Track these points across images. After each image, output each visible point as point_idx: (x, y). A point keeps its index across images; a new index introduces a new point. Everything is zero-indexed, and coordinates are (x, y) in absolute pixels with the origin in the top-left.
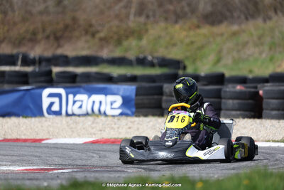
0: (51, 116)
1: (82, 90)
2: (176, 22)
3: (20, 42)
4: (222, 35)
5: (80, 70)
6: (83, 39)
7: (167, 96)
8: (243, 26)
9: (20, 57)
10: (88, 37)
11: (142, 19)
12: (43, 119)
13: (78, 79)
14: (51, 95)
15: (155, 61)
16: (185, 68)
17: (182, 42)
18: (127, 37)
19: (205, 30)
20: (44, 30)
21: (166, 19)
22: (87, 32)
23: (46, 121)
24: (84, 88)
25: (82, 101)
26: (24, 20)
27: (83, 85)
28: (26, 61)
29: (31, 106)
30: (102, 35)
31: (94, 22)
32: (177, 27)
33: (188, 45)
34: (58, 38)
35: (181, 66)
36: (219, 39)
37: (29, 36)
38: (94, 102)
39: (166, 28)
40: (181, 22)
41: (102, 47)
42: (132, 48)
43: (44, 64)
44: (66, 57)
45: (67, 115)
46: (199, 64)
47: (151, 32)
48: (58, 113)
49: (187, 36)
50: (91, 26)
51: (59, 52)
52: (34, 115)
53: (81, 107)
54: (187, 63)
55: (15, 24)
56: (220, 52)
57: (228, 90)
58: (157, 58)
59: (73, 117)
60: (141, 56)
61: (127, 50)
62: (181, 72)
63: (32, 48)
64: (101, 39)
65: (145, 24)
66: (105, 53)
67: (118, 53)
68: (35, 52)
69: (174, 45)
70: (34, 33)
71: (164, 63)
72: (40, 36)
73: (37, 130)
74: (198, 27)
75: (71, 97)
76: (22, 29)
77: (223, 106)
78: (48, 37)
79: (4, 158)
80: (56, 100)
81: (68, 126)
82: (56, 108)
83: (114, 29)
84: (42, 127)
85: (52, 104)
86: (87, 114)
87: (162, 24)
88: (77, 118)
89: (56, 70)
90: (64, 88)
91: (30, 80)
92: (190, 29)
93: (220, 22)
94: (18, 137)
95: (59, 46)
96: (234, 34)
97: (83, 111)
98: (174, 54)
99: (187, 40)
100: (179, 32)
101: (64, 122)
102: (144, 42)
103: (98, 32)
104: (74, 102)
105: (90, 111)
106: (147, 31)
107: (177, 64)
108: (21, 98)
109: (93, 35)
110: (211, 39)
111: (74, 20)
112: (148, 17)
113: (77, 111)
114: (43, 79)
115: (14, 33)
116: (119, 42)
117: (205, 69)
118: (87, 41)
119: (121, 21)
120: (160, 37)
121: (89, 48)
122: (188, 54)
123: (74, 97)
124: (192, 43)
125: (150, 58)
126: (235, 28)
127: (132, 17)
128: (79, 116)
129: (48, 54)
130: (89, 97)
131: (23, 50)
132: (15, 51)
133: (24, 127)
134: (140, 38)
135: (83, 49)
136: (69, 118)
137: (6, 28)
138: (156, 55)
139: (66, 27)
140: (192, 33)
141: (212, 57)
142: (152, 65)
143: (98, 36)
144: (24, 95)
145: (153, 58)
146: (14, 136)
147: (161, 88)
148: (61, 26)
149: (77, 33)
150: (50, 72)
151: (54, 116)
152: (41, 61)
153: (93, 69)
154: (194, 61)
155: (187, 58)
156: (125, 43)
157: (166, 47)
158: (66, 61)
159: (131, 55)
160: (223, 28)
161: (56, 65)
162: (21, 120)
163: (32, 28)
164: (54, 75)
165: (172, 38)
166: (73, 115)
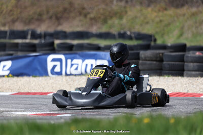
0: (54, 76)
1: (77, 56)
2: (149, 6)
3: (29, 21)
4: (184, 15)
5: (75, 42)
6: (78, 19)
7: (143, 60)
8: (200, 9)
9: (30, 32)
10: (82, 18)
11: (123, 4)
12: (48, 78)
13: (74, 48)
14: (54, 60)
15: (133, 35)
16: (155, 40)
17: (153, 21)
18: (111, 17)
19: (171, 12)
20: (48, 12)
21: (141, 3)
22: (80, 14)
23: (50, 79)
24: (79, 55)
25: (78, 64)
26: (33, 4)
27: (79, 52)
28: (34, 35)
29: (39, 68)
30: (92, 16)
31: (86, 6)
32: (150, 9)
33: (157, 23)
34: (58, 18)
35: (153, 39)
36: (181, 18)
37: (36, 17)
38: (87, 65)
39: (141, 10)
40: (152, 6)
41: (92, 25)
42: (115, 26)
43: (47, 38)
44: (65, 32)
45: (66, 74)
46: (166, 37)
47: (129, 13)
48: (60, 74)
49: (156, 16)
50: (84, 9)
51: (60, 28)
52: (41, 75)
53: (76, 69)
54: (157, 37)
55: (26, 8)
56: (182, 28)
57: (189, 55)
58: (134, 33)
59: (71, 77)
60: (122, 32)
61: (111, 27)
62: (152, 44)
63: (39, 26)
64: (91, 19)
65: (125, 7)
66: (94, 30)
67: (104, 29)
68: (41, 29)
69: (147, 23)
70: (40, 15)
71: (139, 36)
72: (45, 17)
73: (43, 86)
74: (166, 9)
75: (69, 61)
76: (31, 11)
77: (185, 68)
78: (51, 18)
79: (19, 106)
80: (58, 63)
81: (67, 83)
82: (57, 69)
83: (101, 11)
84: (47, 83)
85: (54, 67)
86: (82, 74)
87: (138, 7)
88: (74, 77)
89: (57, 42)
90: (64, 54)
91: (38, 49)
92: (159, 11)
93: (183, 5)
94: (29, 91)
95: (59, 24)
96: (193, 15)
97: (79, 72)
98: (147, 30)
99: (157, 20)
100: (151, 13)
101: (64, 80)
102: (124, 21)
103: (89, 13)
104: (72, 65)
105: (83, 72)
106: (126, 12)
107: (149, 37)
108: (31, 62)
109: (85, 16)
110: (176, 18)
111: (71, 4)
112: (127, 2)
113: (74, 72)
114: (47, 48)
115: (25, 15)
116: (105, 21)
117: (170, 41)
118: (80, 21)
119: (107, 5)
120: (136, 17)
121: (82, 25)
122: (158, 30)
123: (72, 61)
124: (161, 21)
125: (128, 33)
126: (194, 10)
127: (115, 2)
128: (75, 75)
129: (51, 30)
130: (83, 61)
131: (32, 27)
132: (26, 28)
133: (34, 83)
134: (121, 18)
135: (78, 26)
136: (68, 77)
137: (19, 10)
138: (133, 31)
139: (65, 10)
140: (161, 14)
141: (176, 33)
142: (130, 38)
143: (89, 16)
144: (34, 60)
145: (131, 33)
146: (26, 91)
147: (138, 54)
148: (61, 9)
149: (72, 15)
150: (53, 43)
151: (57, 76)
152: (46, 35)
153: (85, 42)
154: (162, 35)
155: (157, 33)
156: (110, 22)
157: (141, 25)
158: (64, 35)
159: (114, 31)
160: (185, 10)
161: (58, 38)
162: (31, 79)
163: (38, 10)
164: (55, 46)
165: (145, 18)
166: (71, 75)
